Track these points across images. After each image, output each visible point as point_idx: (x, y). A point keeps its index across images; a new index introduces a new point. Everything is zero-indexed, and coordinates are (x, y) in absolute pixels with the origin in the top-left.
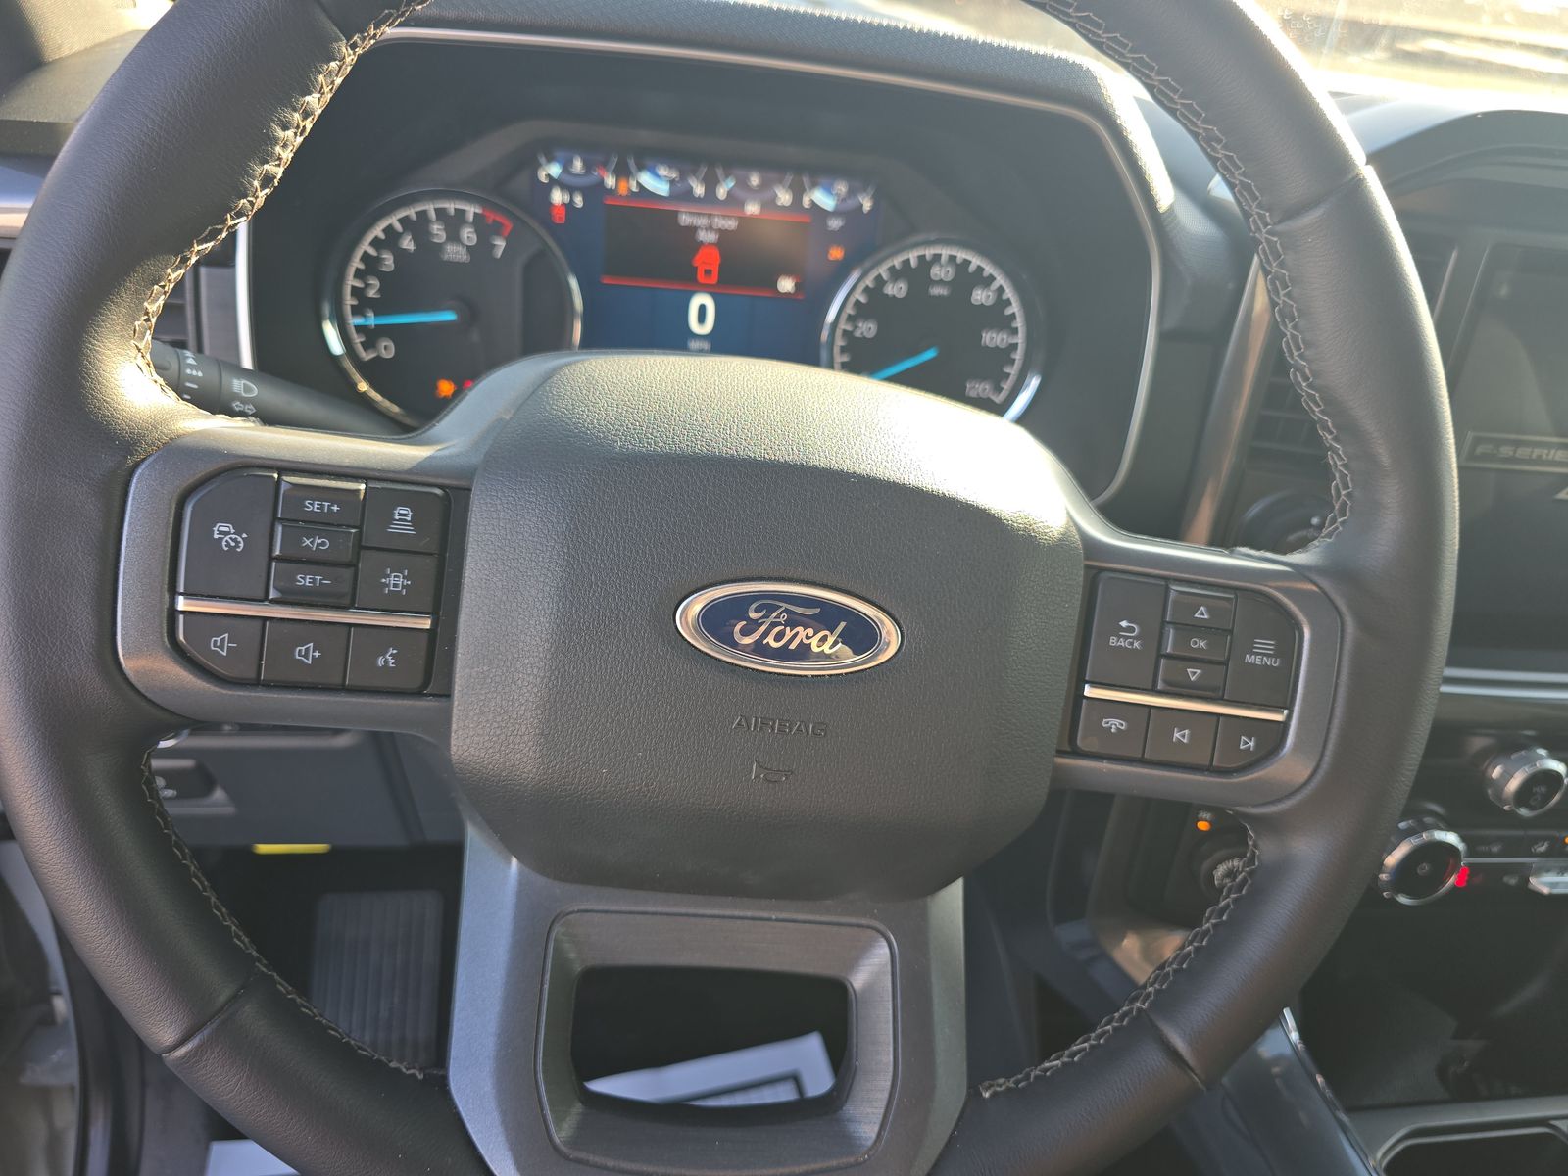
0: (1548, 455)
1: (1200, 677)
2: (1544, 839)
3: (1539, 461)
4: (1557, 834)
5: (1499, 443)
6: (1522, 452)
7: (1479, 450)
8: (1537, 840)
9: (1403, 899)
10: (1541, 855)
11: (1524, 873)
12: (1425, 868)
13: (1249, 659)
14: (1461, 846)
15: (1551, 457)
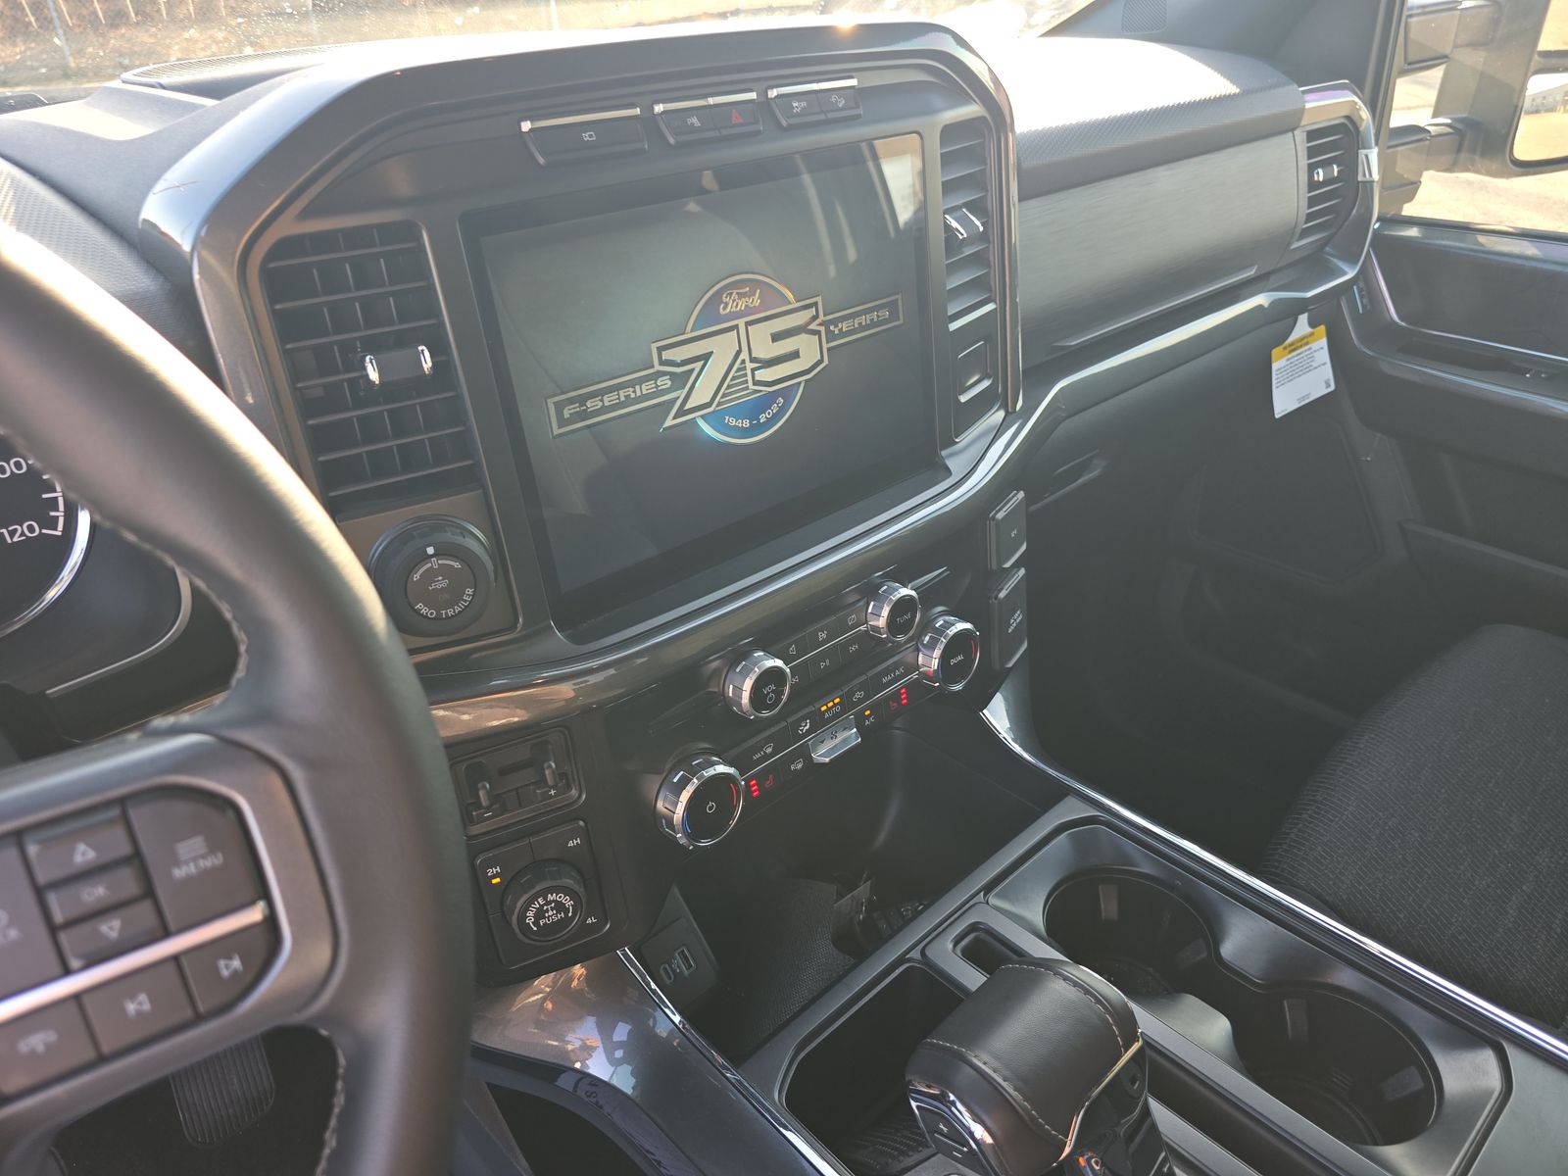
0: (634, 392)
1: (122, 929)
2: (803, 718)
3: (629, 401)
4: (811, 709)
5: (582, 400)
6: (607, 400)
7: (566, 414)
8: (798, 724)
9: (704, 843)
10: (809, 732)
11: (805, 753)
12: (711, 807)
13: (179, 873)
14: (731, 770)
15: (639, 394)
